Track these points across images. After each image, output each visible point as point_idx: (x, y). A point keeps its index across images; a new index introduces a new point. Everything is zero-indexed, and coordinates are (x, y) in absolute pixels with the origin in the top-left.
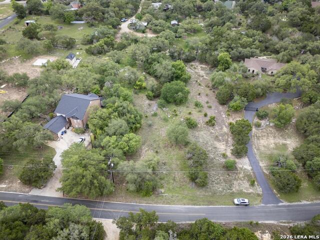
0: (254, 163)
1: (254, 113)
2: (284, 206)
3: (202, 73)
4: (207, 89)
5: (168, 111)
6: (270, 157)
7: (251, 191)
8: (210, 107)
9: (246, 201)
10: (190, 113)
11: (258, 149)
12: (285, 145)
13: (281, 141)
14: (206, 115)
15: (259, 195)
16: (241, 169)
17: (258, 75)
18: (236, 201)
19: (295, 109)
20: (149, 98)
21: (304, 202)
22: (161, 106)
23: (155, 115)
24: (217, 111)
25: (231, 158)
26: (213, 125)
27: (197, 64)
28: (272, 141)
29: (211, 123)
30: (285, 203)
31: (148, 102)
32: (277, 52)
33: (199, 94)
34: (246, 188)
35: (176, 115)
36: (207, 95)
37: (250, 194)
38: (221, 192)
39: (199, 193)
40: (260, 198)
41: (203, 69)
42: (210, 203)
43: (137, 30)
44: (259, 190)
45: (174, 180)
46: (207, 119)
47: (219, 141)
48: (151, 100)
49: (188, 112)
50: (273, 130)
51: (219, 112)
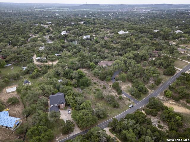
0: (125, 95)
1: (114, 80)
2: (140, 102)
3: (86, 72)
4: (93, 77)
5: (86, 90)
6: (129, 91)
7: (131, 102)
8: (100, 83)
9: (132, 105)
10: (95, 87)
11: (123, 90)
12: (128, 86)
13: (127, 85)
14: (101, 86)
15: (133, 102)
16: (124, 97)
17: (106, 67)
18: (130, 106)
19: (124, 75)
20: (75, 87)
21: (144, 99)
22: (82, 89)
23: (83, 93)
24: (103, 83)
25: (119, 96)
26: (105, 88)
27: (81, 69)
28: (125, 86)
29: (104, 88)
30: (140, 101)
31: (76, 89)
32: (106, 58)
33: (92, 80)
34: (129, 102)
35: (91, 90)
36: (95, 79)
37: (131, 103)
38: (124, 106)
39: (118, 110)
40: (134, 103)
41: (85, 71)
42: (124, 111)
43: (43, 62)
44: (132, 101)
45: (109, 110)
46: (102, 87)
47: (111, 92)
48: (77, 88)
49: (94, 87)
50: (123, 83)
51: (104, 83)
